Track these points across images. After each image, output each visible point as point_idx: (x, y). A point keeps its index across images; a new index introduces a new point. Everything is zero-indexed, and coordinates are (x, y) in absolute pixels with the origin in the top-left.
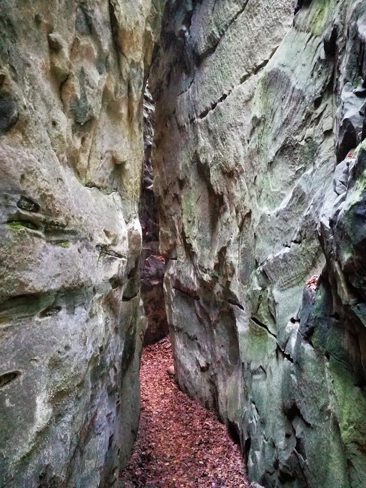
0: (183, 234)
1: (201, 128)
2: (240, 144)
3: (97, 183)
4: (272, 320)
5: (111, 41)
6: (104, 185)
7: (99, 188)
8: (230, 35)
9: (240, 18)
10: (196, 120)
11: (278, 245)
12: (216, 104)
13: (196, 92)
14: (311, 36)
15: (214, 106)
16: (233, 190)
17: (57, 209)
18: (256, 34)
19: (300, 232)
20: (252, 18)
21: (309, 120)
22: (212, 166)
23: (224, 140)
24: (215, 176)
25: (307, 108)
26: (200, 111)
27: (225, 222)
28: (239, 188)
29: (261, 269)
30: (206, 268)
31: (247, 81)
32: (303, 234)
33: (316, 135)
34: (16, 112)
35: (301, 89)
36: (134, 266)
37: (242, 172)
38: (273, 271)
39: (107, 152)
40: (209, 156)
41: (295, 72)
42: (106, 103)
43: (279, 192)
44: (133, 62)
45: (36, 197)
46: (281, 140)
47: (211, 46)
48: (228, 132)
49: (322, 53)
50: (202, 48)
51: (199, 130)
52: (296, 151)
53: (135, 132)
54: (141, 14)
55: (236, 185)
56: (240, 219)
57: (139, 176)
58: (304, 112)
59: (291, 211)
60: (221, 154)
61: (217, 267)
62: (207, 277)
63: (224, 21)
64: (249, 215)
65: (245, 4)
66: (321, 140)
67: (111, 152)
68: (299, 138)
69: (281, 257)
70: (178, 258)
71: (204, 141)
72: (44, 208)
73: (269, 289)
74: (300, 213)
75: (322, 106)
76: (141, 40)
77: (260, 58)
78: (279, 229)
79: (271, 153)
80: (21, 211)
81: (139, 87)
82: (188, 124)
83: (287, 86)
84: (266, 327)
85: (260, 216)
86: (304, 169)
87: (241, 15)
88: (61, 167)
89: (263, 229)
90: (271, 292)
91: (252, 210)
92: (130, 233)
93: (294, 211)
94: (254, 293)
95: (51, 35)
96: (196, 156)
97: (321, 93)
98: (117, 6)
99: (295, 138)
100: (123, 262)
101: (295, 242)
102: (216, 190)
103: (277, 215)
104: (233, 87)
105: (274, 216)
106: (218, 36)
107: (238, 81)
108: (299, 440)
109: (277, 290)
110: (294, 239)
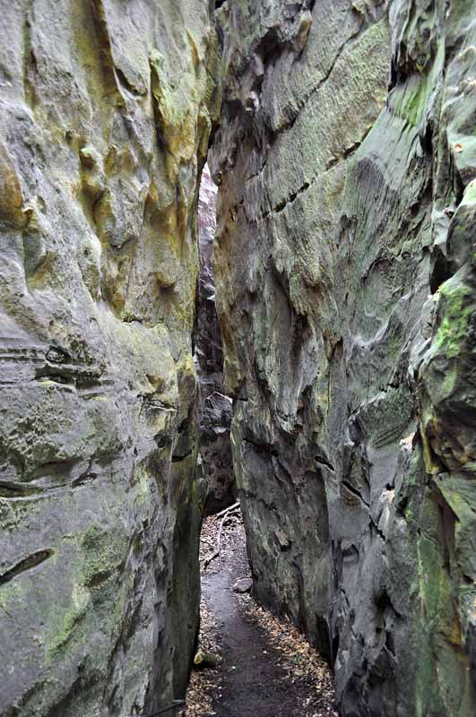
0: (255, 365)
1: (277, 226)
2: (327, 249)
3: (138, 315)
4: (366, 486)
5: (155, 140)
6: (146, 316)
7: (140, 321)
8: (311, 109)
9: (323, 88)
10: (270, 214)
11: (373, 388)
12: (296, 195)
13: (270, 178)
14: (407, 125)
15: (293, 197)
16: (320, 310)
17: (90, 357)
18: (344, 110)
19: (397, 374)
20: (338, 90)
21: (406, 230)
22: (291, 276)
23: (307, 242)
24: (295, 291)
25: (403, 215)
26: (276, 203)
27: (310, 352)
28: (327, 307)
29: (354, 419)
30: (287, 414)
31: (334, 168)
32: (400, 376)
33: (414, 250)
34: (44, 250)
35: (396, 189)
36: (186, 416)
37: (330, 286)
38: (367, 422)
39: (150, 275)
40: (288, 263)
41: (389, 168)
42: (149, 215)
43: (374, 318)
44: (182, 159)
45: (66, 346)
46: (376, 251)
47: (288, 121)
48: (311, 232)
49: (418, 149)
50: (277, 122)
51: (275, 228)
52: (392, 268)
53: (186, 244)
54: (193, 101)
55: (322, 303)
56: (329, 349)
57: (192, 299)
58: (400, 219)
59: (387, 345)
60: (303, 261)
61: (300, 411)
62: (287, 426)
63: (303, 90)
64: (340, 343)
65: (329, 72)
66: (420, 258)
67: (155, 274)
68: (394, 251)
69: (376, 405)
70: (249, 399)
71: (281, 243)
72: (76, 357)
73: (362, 445)
74: (397, 349)
75: (420, 215)
76: (193, 133)
77: (349, 140)
78: (374, 367)
79: (364, 266)
80: (50, 364)
81: (191, 188)
82: (259, 218)
83: (380, 183)
84: (359, 494)
85: (352, 347)
86: (402, 293)
87: (324, 84)
88: (94, 304)
89: (357, 364)
90: (365, 448)
91: (344, 338)
92: (180, 374)
93: (391, 346)
94: (346, 449)
95: (83, 150)
96: (271, 262)
97: (419, 198)
98: (162, 99)
99: (392, 250)
100: (172, 413)
101: (392, 385)
102: (297, 310)
103: (372, 349)
104: (317, 174)
105: (369, 349)
106: (296, 108)
107: (324, 168)
108: (389, 635)
109: (373, 446)
110: (390, 383)
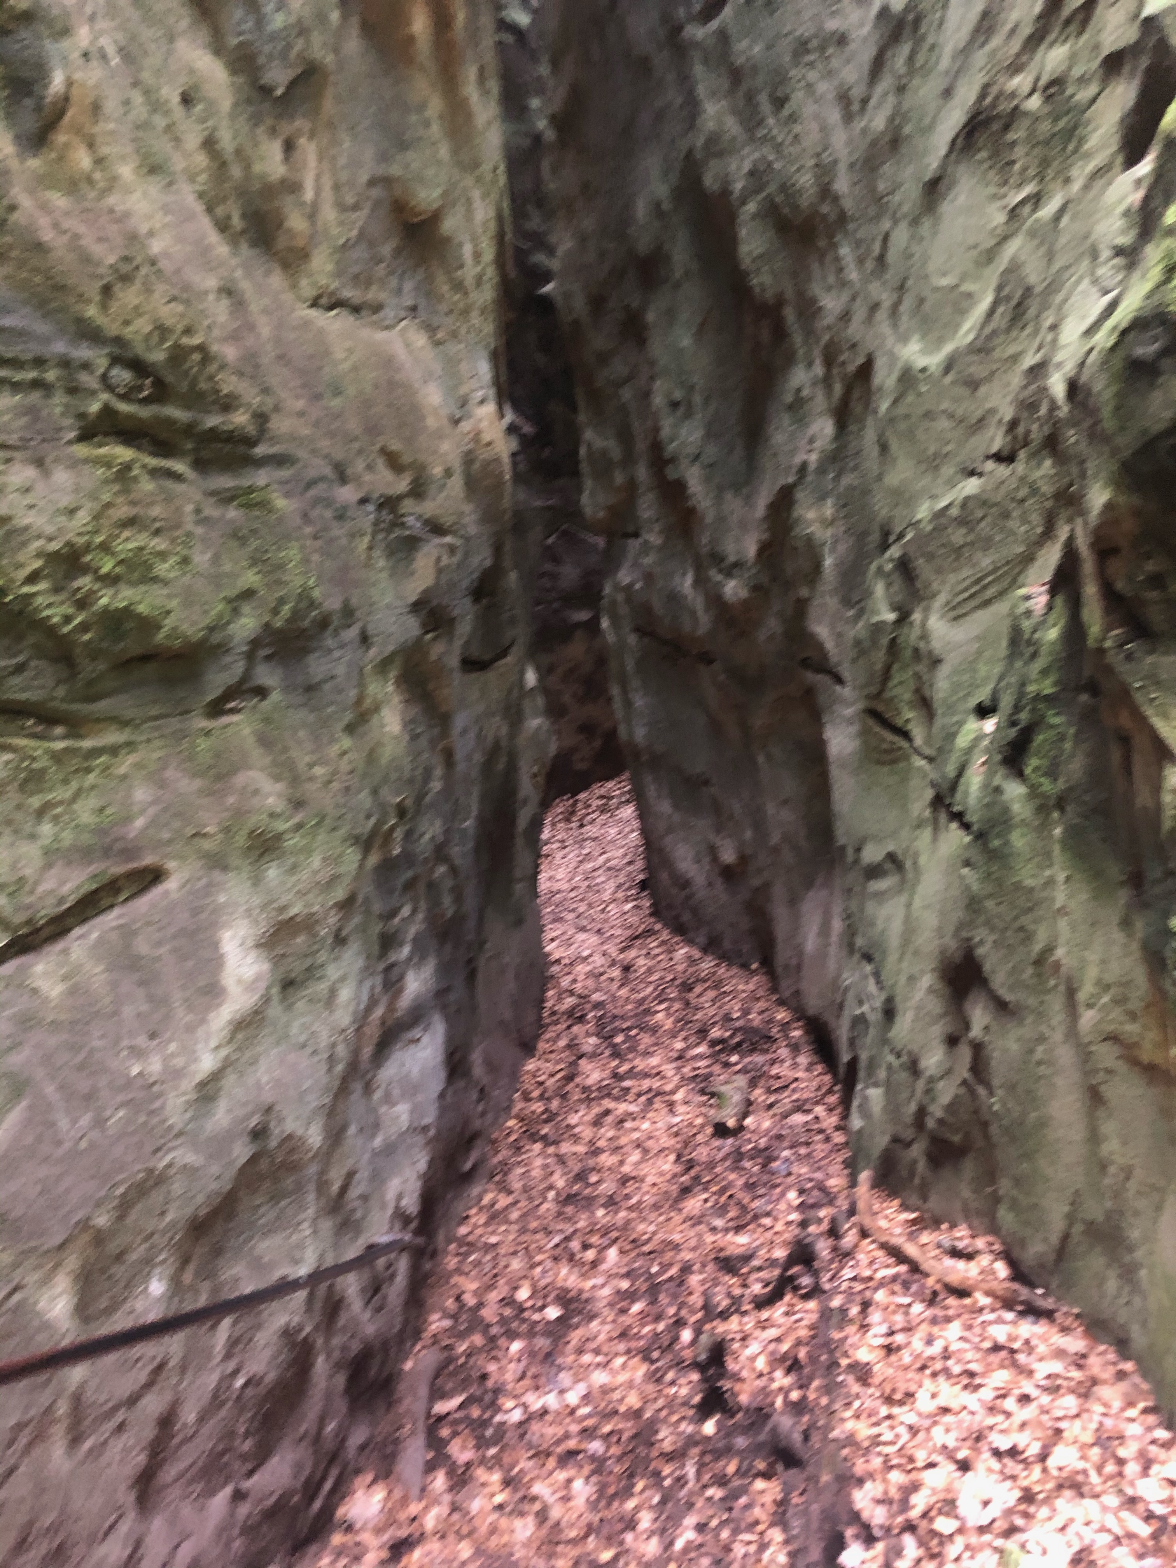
0: (656, 447)
1: (706, 61)
2: (834, 116)
3: (347, 293)
4: (923, 714)
6: (369, 297)
7: (356, 309)
10: (686, 30)
11: (948, 470)
16: (816, 289)
17: (226, 389)
19: (1013, 424)
21: (1057, 15)
22: (744, 203)
23: (782, 103)
27: (789, 400)
28: (831, 279)
29: (897, 555)
30: (732, 559)
32: (1020, 431)
33: (1077, 72)
34: (59, 77)
36: (489, 562)
37: (842, 218)
38: (928, 558)
39: (371, 183)
43: (956, 287)
45: (156, 356)
46: (969, 93)
48: (793, 72)
51: (698, 70)
52: (1011, 136)
55: (822, 269)
56: (838, 389)
59: (988, 352)
60: (771, 157)
61: (766, 553)
62: (733, 590)
64: (866, 370)
66: (1093, 90)
67: (386, 181)
68: (1021, 82)
69: (953, 511)
70: (643, 532)
71: (715, 113)
72: (184, 388)
73: (916, 617)
74: (1015, 358)
78: (951, 416)
79: (938, 144)
80: (116, 404)
82: (659, 47)
84: (906, 735)
85: (897, 372)
86: (1036, 199)
88: (225, 250)
89: (906, 417)
90: (923, 624)
91: (876, 354)
92: (468, 455)
93: (997, 354)
94: (878, 628)
96: (691, 170)
100: (452, 549)
101: (997, 457)
102: (757, 290)
103: (947, 370)
105: (939, 372)
108: (978, 1048)
109: (942, 617)
110: (994, 449)
